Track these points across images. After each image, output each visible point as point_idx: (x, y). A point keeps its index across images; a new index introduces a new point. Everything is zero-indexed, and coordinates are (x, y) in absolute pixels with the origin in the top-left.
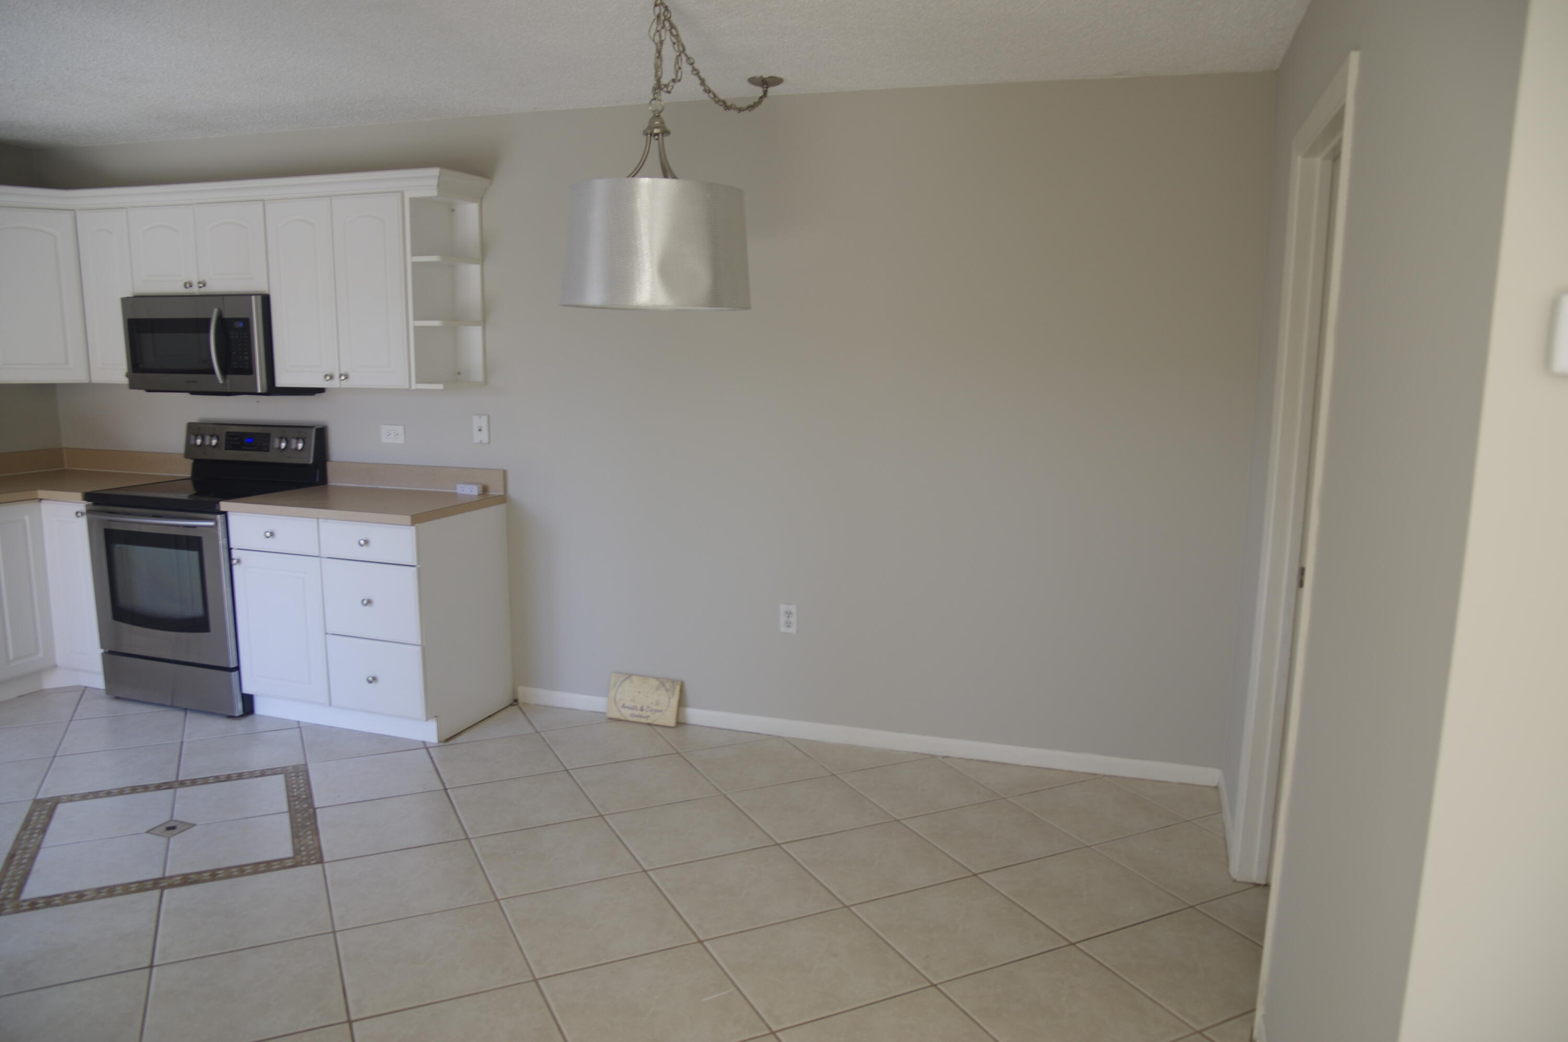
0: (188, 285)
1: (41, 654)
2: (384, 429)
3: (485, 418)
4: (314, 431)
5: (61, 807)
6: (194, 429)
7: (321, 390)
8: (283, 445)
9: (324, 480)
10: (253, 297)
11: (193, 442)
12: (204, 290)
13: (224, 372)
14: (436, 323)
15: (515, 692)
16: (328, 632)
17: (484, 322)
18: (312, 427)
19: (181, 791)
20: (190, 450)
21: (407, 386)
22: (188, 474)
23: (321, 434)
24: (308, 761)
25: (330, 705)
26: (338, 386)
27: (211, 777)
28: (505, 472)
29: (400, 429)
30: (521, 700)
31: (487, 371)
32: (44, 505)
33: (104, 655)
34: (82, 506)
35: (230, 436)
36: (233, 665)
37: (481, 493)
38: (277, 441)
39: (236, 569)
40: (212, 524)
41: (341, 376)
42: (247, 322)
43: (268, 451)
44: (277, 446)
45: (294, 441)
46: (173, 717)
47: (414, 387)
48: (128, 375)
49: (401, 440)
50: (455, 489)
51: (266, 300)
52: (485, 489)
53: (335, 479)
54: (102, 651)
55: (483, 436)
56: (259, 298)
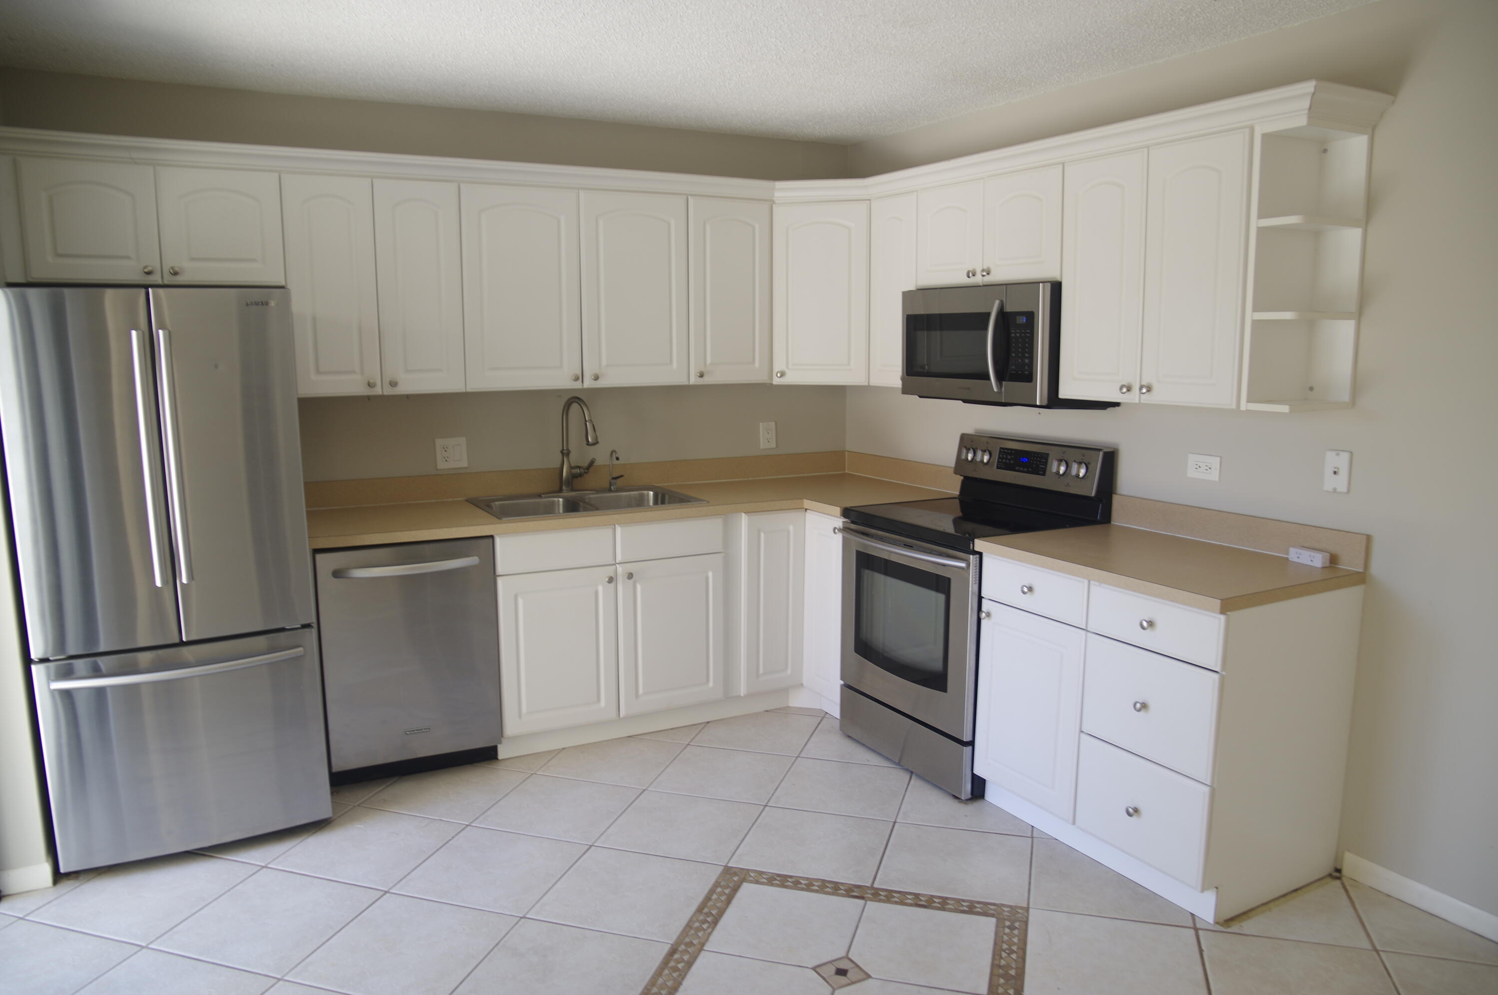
0: (971, 274)
1: (789, 672)
2: (1192, 459)
3: (1345, 457)
4: (1101, 454)
5: (747, 889)
6: (967, 442)
7: (1117, 404)
8: (1062, 469)
9: (1106, 518)
10: (1041, 284)
11: (963, 457)
12: (988, 279)
13: (1000, 378)
14: (1288, 315)
15: (1338, 857)
16: (1083, 730)
17: (1359, 314)
18: (1100, 450)
19: (873, 907)
20: (961, 465)
21: (1234, 406)
22: (957, 493)
23: (1110, 458)
24: (1031, 906)
25: (1074, 823)
26: (1137, 401)
27: (910, 893)
28: (1369, 538)
29: (1215, 462)
30: (1346, 872)
31: (1357, 387)
32: (809, 516)
33: (842, 686)
34: (839, 522)
35: (1004, 452)
36: (967, 738)
37: (1327, 564)
38: (1055, 464)
39: (984, 623)
40: (963, 565)
41: (1141, 388)
42: (1031, 316)
43: (1044, 474)
44: (1054, 470)
45: (1075, 467)
46: (897, 777)
47: (1244, 406)
48: (903, 379)
49: (1214, 476)
50: (1287, 553)
51: (1056, 288)
52: (1333, 560)
53: (1119, 518)
54: (842, 682)
55: (1340, 483)
56: (1048, 286)
